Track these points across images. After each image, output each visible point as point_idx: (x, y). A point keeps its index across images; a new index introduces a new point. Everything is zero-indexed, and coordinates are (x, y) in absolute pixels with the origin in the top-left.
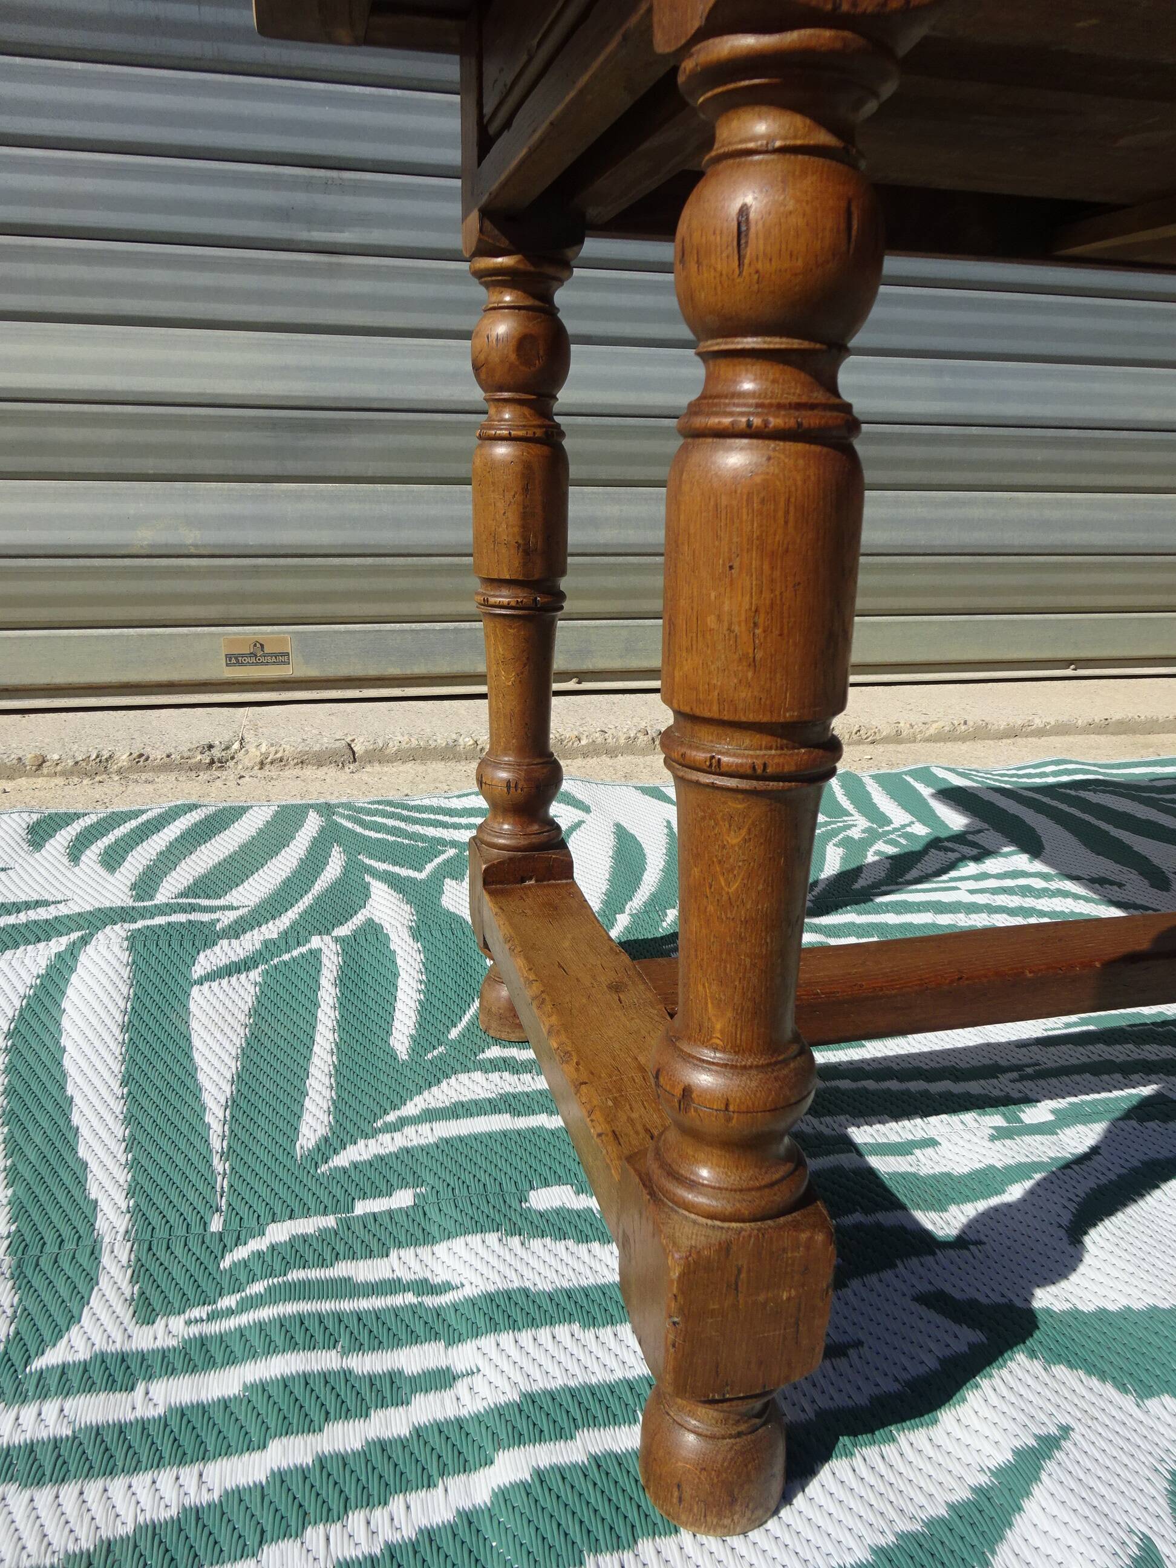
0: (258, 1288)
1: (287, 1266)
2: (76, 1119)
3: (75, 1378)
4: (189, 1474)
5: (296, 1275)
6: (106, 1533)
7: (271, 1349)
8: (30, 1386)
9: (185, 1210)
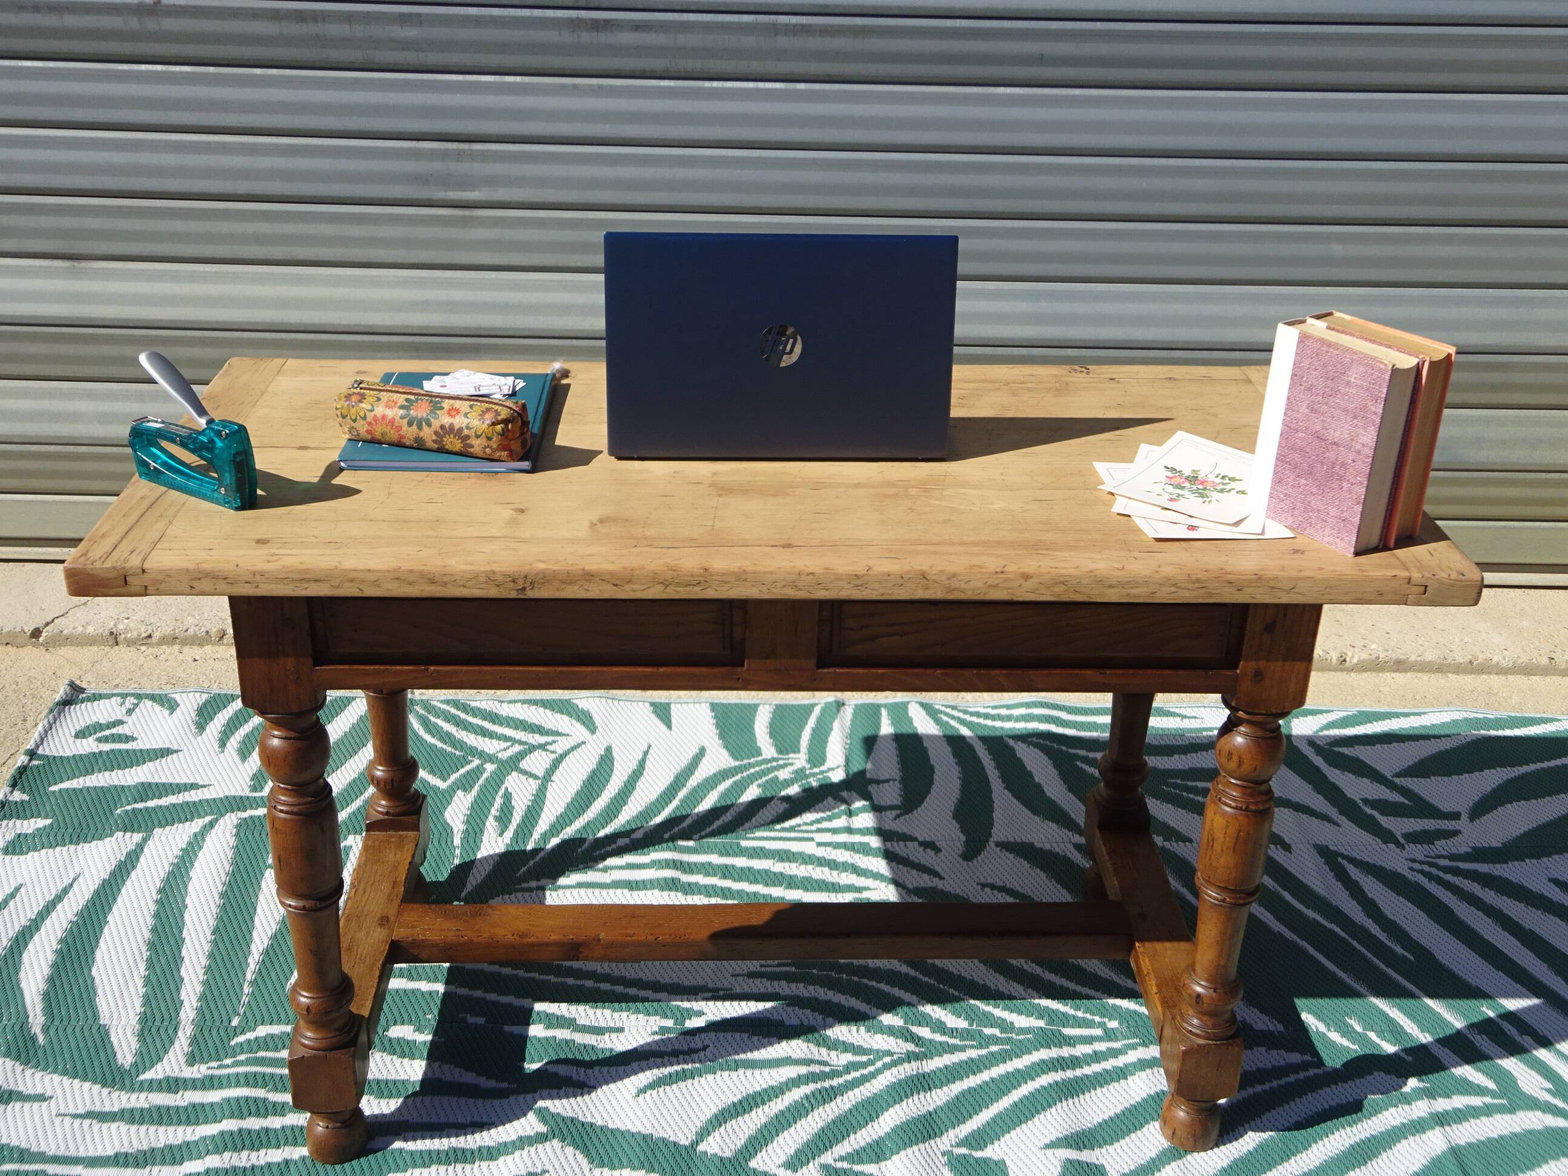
0: (242, 1057)
1: (259, 1049)
2: (184, 953)
3: (155, 1085)
4: (189, 1129)
5: (262, 1054)
6: (153, 1145)
7: (238, 1084)
8: (137, 1086)
9: (223, 1012)
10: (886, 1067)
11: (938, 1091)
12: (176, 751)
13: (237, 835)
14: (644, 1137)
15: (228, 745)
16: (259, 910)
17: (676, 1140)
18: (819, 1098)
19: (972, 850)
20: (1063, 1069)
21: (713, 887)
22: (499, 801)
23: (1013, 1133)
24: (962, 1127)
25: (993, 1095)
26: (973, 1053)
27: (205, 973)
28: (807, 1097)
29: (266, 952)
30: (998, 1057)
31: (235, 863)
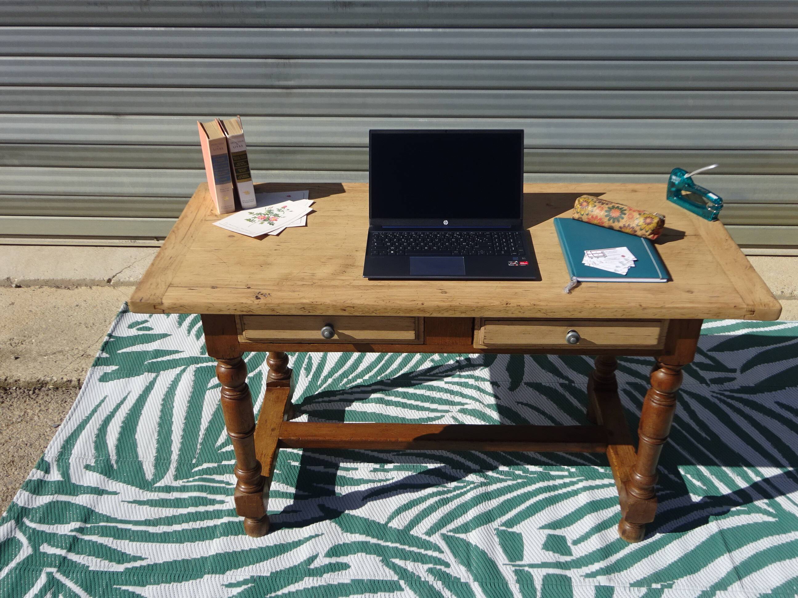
0: (197, 478)
1: (204, 474)
2: (173, 428)
3: (161, 489)
4: (175, 510)
5: (205, 476)
6: (160, 516)
7: (195, 491)
8: (154, 489)
9: (189, 457)
10: (472, 489)
11: (494, 500)
12: (170, 335)
13: (195, 375)
14: (365, 519)
15: (191, 332)
16: (204, 409)
17: (379, 521)
18: (442, 503)
19: (514, 387)
20: (550, 492)
21: (399, 402)
22: (306, 360)
23: (526, 521)
24: (504, 517)
25: (518, 503)
26: (510, 483)
27: (182, 439)
28: (436, 502)
29: (207, 430)
30: (521, 485)
31: (194, 388)
